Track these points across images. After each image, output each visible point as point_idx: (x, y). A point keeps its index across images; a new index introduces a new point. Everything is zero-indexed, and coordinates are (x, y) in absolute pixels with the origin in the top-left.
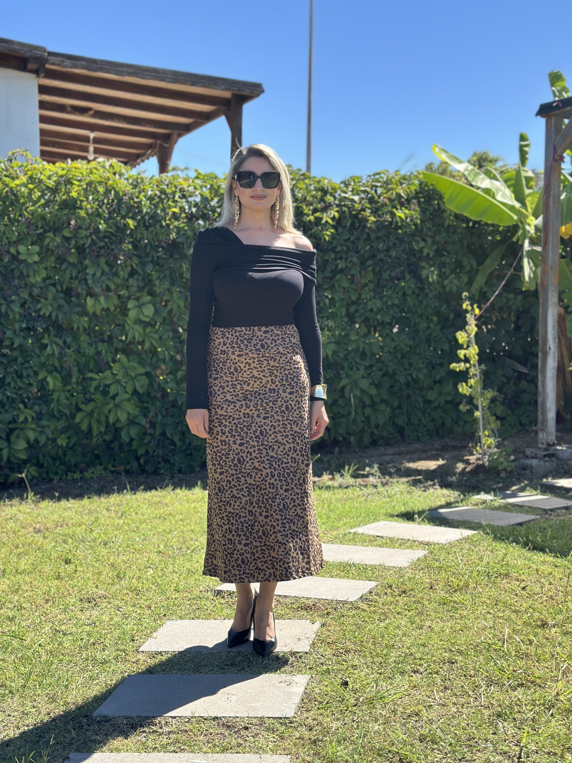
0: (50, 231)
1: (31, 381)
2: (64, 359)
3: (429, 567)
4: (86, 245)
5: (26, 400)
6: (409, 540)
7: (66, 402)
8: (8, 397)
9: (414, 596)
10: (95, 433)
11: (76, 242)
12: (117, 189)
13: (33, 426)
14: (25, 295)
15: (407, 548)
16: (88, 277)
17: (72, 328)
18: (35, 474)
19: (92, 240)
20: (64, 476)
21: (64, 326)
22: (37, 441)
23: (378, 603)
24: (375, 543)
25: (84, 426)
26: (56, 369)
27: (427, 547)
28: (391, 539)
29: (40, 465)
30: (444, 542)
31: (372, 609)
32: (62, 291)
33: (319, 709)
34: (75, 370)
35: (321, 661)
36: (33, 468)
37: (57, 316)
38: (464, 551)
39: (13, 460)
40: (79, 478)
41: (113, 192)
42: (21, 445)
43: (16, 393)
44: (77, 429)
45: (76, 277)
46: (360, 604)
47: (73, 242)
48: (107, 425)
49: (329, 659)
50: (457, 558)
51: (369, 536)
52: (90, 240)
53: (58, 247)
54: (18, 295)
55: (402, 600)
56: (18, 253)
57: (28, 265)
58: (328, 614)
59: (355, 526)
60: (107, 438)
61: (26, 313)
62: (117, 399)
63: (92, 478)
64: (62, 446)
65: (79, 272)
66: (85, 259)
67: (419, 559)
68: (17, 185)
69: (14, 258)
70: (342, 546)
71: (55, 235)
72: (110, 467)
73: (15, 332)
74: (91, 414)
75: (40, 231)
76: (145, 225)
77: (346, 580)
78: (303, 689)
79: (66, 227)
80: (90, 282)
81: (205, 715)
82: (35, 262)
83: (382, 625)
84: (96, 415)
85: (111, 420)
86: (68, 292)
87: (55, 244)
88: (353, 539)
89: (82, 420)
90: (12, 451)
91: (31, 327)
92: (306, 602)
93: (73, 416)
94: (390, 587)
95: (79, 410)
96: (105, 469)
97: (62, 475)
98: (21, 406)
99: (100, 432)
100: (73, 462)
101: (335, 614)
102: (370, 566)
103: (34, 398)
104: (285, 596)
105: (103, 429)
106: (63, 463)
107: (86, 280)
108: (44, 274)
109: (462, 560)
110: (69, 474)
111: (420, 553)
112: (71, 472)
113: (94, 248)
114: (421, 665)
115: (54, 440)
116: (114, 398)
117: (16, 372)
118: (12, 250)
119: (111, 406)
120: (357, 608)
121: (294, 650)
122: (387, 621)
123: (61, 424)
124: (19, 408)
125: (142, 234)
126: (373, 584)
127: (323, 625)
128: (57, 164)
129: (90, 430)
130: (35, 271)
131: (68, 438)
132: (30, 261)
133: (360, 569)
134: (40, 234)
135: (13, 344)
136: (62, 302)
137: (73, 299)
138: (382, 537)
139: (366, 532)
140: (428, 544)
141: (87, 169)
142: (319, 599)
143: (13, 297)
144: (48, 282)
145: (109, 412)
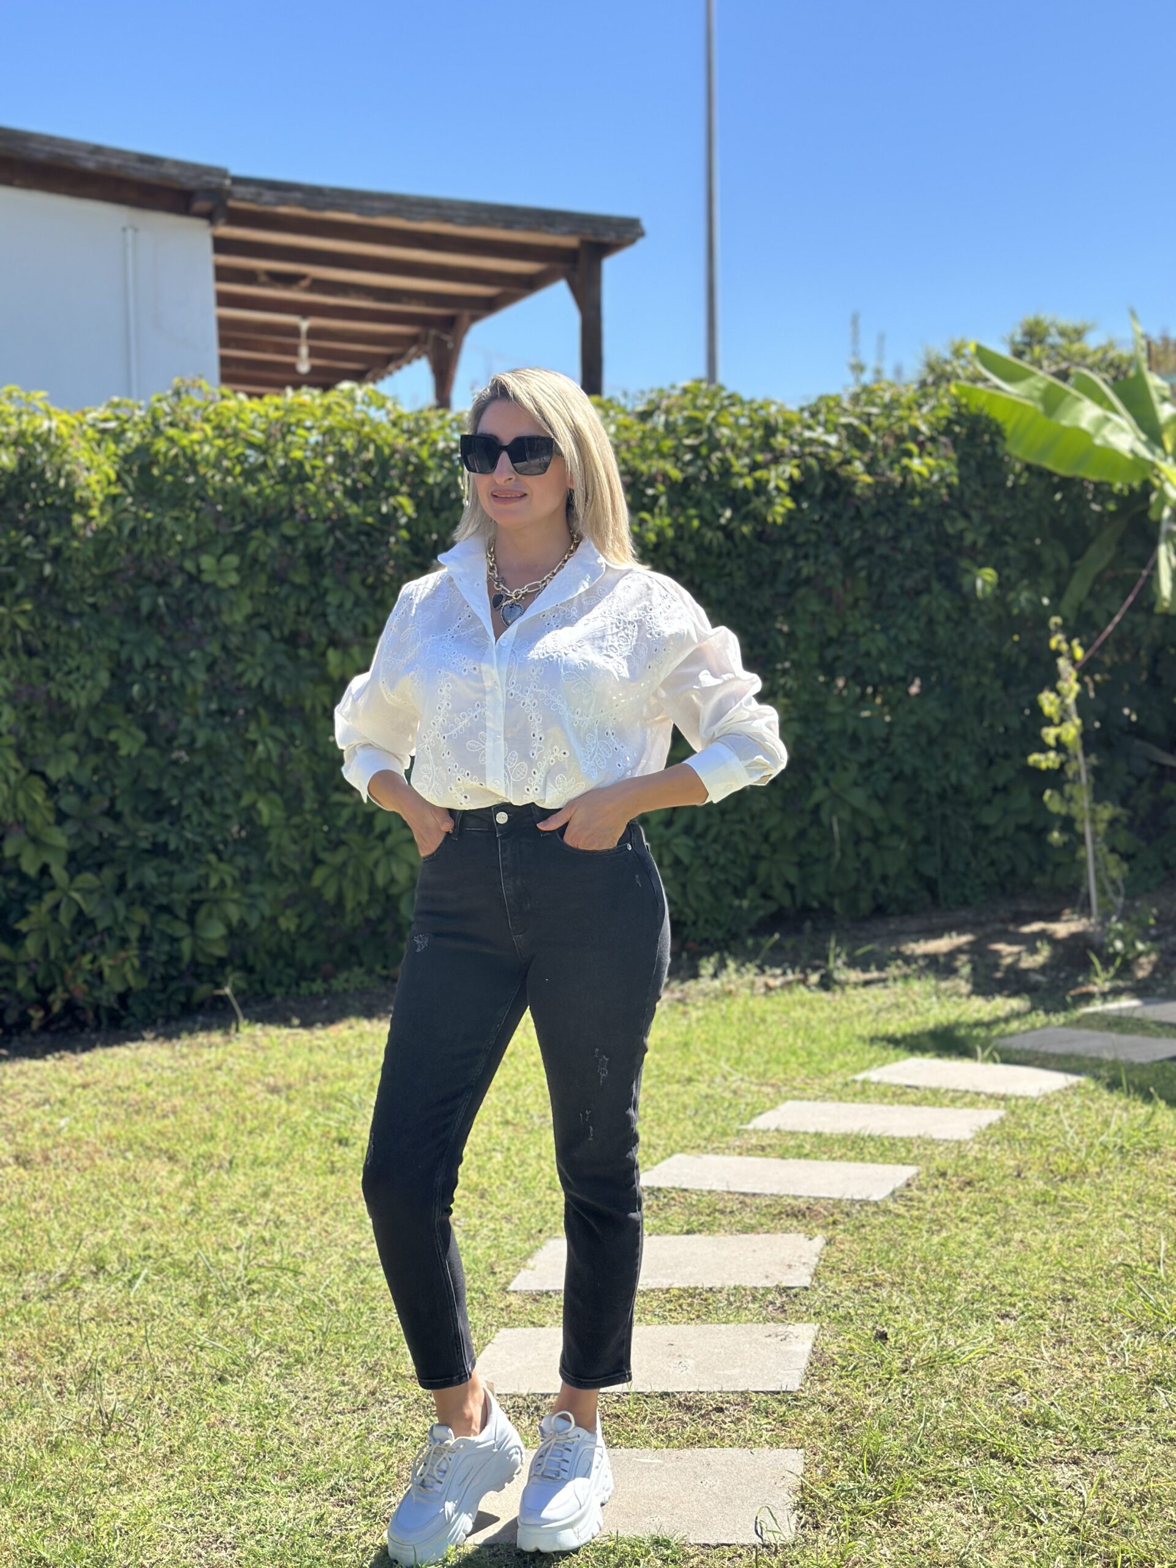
0: (255, 527)
1: (229, 810)
2: (289, 767)
3: (1010, 1138)
4: (327, 550)
5: (221, 847)
6: (967, 1092)
7: (294, 848)
8: (187, 842)
9: (987, 1190)
10: (349, 905)
11: (307, 545)
12: (379, 442)
13: (236, 895)
14: (214, 648)
15: (965, 1105)
16: (330, 610)
17: (302, 709)
18: (242, 985)
19: (337, 541)
20: (294, 989)
21: (287, 705)
22: (243, 923)
23: (923, 1202)
24: (903, 1098)
25: (330, 894)
26: (273, 787)
27: (1002, 1103)
28: (935, 1092)
29: (249, 970)
30: (1034, 1093)
31: (915, 1213)
32: (283, 639)
33: (841, 1377)
34: (308, 786)
35: (834, 1302)
36: (238, 974)
37: (273, 686)
38: (1074, 1110)
39: (201, 959)
40: (322, 991)
41: (372, 447)
42: (215, 931)
43: (202, 834)
44: (316, 898)
45: (307, 612)
46: (892, 1206)
47: (301, 546)
48: (373, 890)
49: (848, 1298)
50: (1061, 1122)
51: (891, 1085)
52: (331, 541)
53: (273, 556)
54: (201, 648)
55: (966, 1198)
56: (200, 571)
57: (219, 591)
58: (835, 1223)
59: (863, 1069)
60: (374, 913)
61: (217, 683)
62: (390, 841)
63: (345, 991)
64: (288, 931)
65: (312, 601)
66: (323, 575)
67: (990, 1126)
68: (192, 442)
69: (193, 579)
70: (843, 1105)
71: (267, 534)
72: (378, 968)
73: (196, 717)
74: (341, 870)
75: (239, 527)
76: (432, 509)
77: (859, 1165)
78: (808, 1346)
79: (287, 519)
80: (332, 619)
81: (647, 1390)
82: (232, 587)
83: (936, 1239)
84: (350, 871)
85: (381, 879)
86: (293, 640)
87: (268, 551)
88: (863, 1092)
89: (325, 882)
90: (200, 942)
91: (225, 707)
92: (793, 1202)
93: (308, 875)
94: (943, 1175)
95: (318, 862)
96: (370, 972)
97: (289, 987)
98: (212, 858)
99: (359, 904)
100: (309, 962)
101: (850, 1224)
102: (901, 1139)
103: (235, 841)
104: (754, 1195)
105: (364, 897)
106: (289, 965)
107: (324, 615)
108: (247, 607)
109: (1071, 1126)
110: (304, 984)
111: (992, 1115)
112: (305, 979)
113: (340, 555)
114: (1014, 1305)
115: (274, 920)
116: (383, 836)
117: (202, 794)
118: (189, 565)
119: (377, 853)
120: (886, 1212)
121: (784, 1284)
122: (944, 1234)
123: (285, 891)
124: (208, 863)
125: (427, 524)
126: (909, 1171)
127: (829, 1242)
128: (267, 399)
129: (340, 898)
130: (231, 603)
131: (300, 916)
132: (222, 584)
133: (883, 1145)
134: (240, 533)
135: (193, 741)
136: (281, 659)
137: (303, 652)
138: (917, 1088)
139: (886, 1079)
140: (1004, 1098)
141: (321, 405)
142: (816, 1199)
143: (193, 654)
144: (256, 621)
145: (376, 864)
